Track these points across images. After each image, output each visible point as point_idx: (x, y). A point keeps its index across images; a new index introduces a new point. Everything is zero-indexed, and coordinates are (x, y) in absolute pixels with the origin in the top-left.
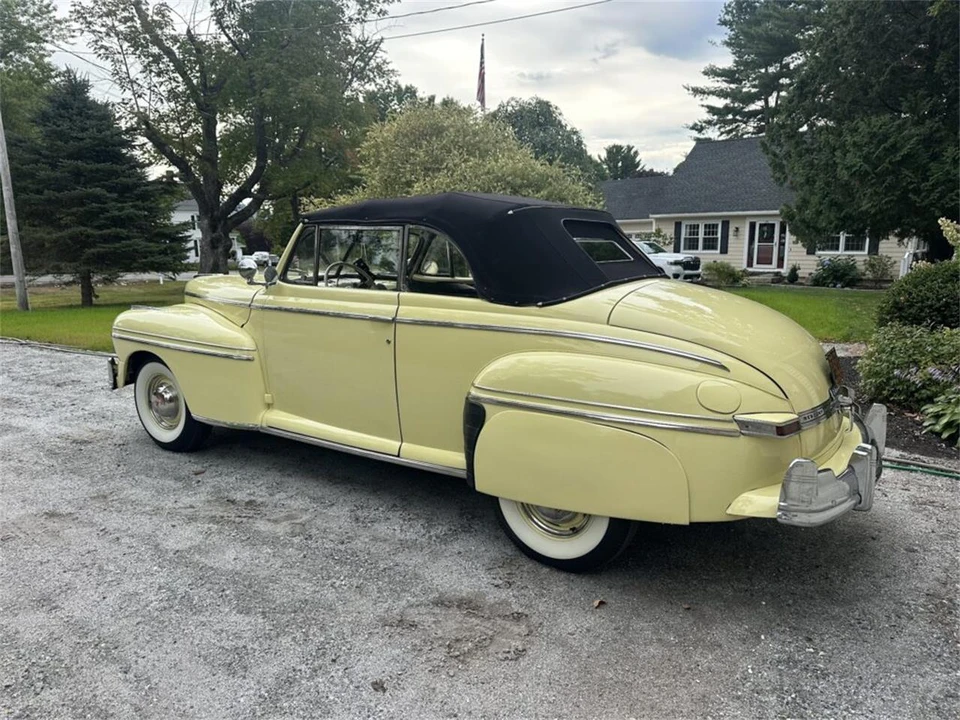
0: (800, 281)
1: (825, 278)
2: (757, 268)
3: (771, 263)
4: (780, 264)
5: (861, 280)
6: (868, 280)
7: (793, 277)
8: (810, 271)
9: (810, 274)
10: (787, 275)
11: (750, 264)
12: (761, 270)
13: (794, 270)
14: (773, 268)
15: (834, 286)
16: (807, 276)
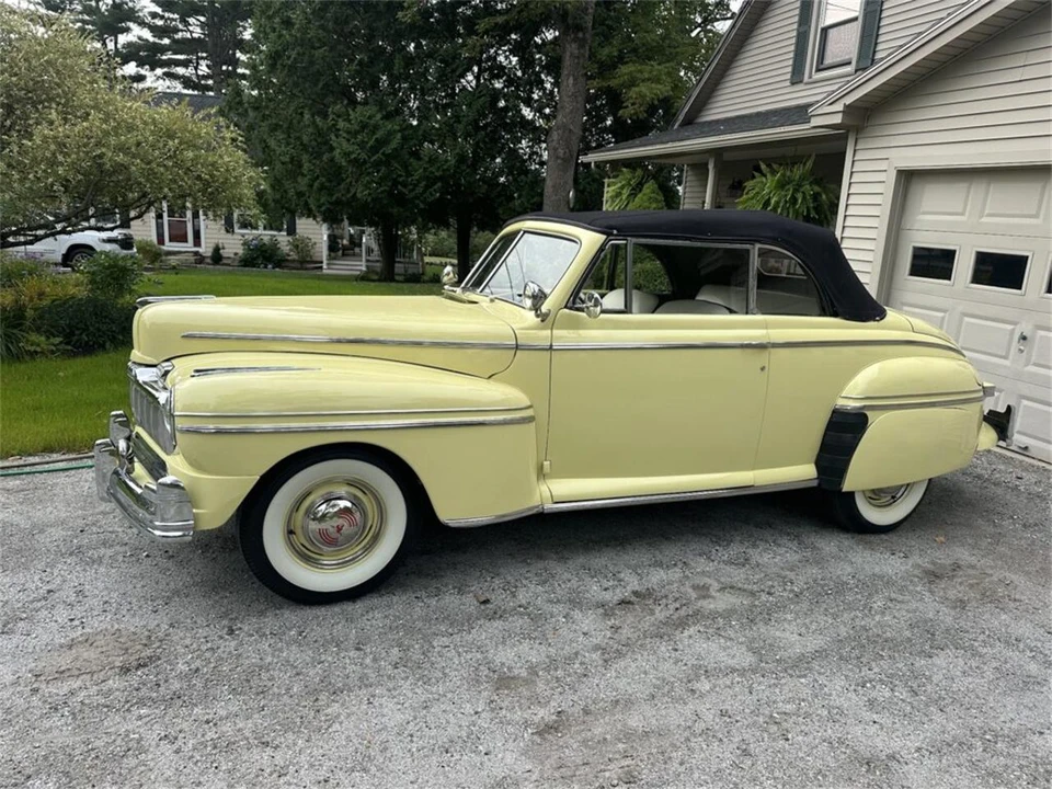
0: (225, 261)
1: (255, 259)
2: (169, 246)
3: (186, 241)
4: (197, 242)
5: (287, 260)
6: (294, 261)
7: (217, 257)
8: (235, 251)
9: (236, 254)
10: (210, 254)
11: (161, 241)
12: (176, 249)
13: (217, 250)
14: (189, 246)
15: (266, 267)
16: (232, 256)
